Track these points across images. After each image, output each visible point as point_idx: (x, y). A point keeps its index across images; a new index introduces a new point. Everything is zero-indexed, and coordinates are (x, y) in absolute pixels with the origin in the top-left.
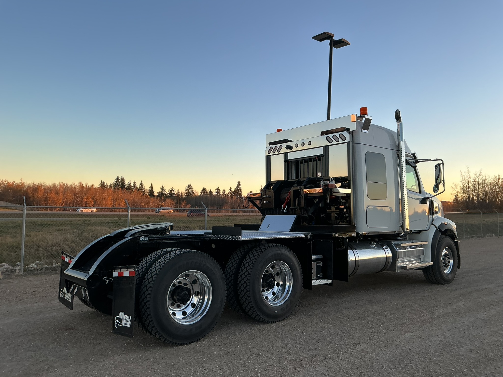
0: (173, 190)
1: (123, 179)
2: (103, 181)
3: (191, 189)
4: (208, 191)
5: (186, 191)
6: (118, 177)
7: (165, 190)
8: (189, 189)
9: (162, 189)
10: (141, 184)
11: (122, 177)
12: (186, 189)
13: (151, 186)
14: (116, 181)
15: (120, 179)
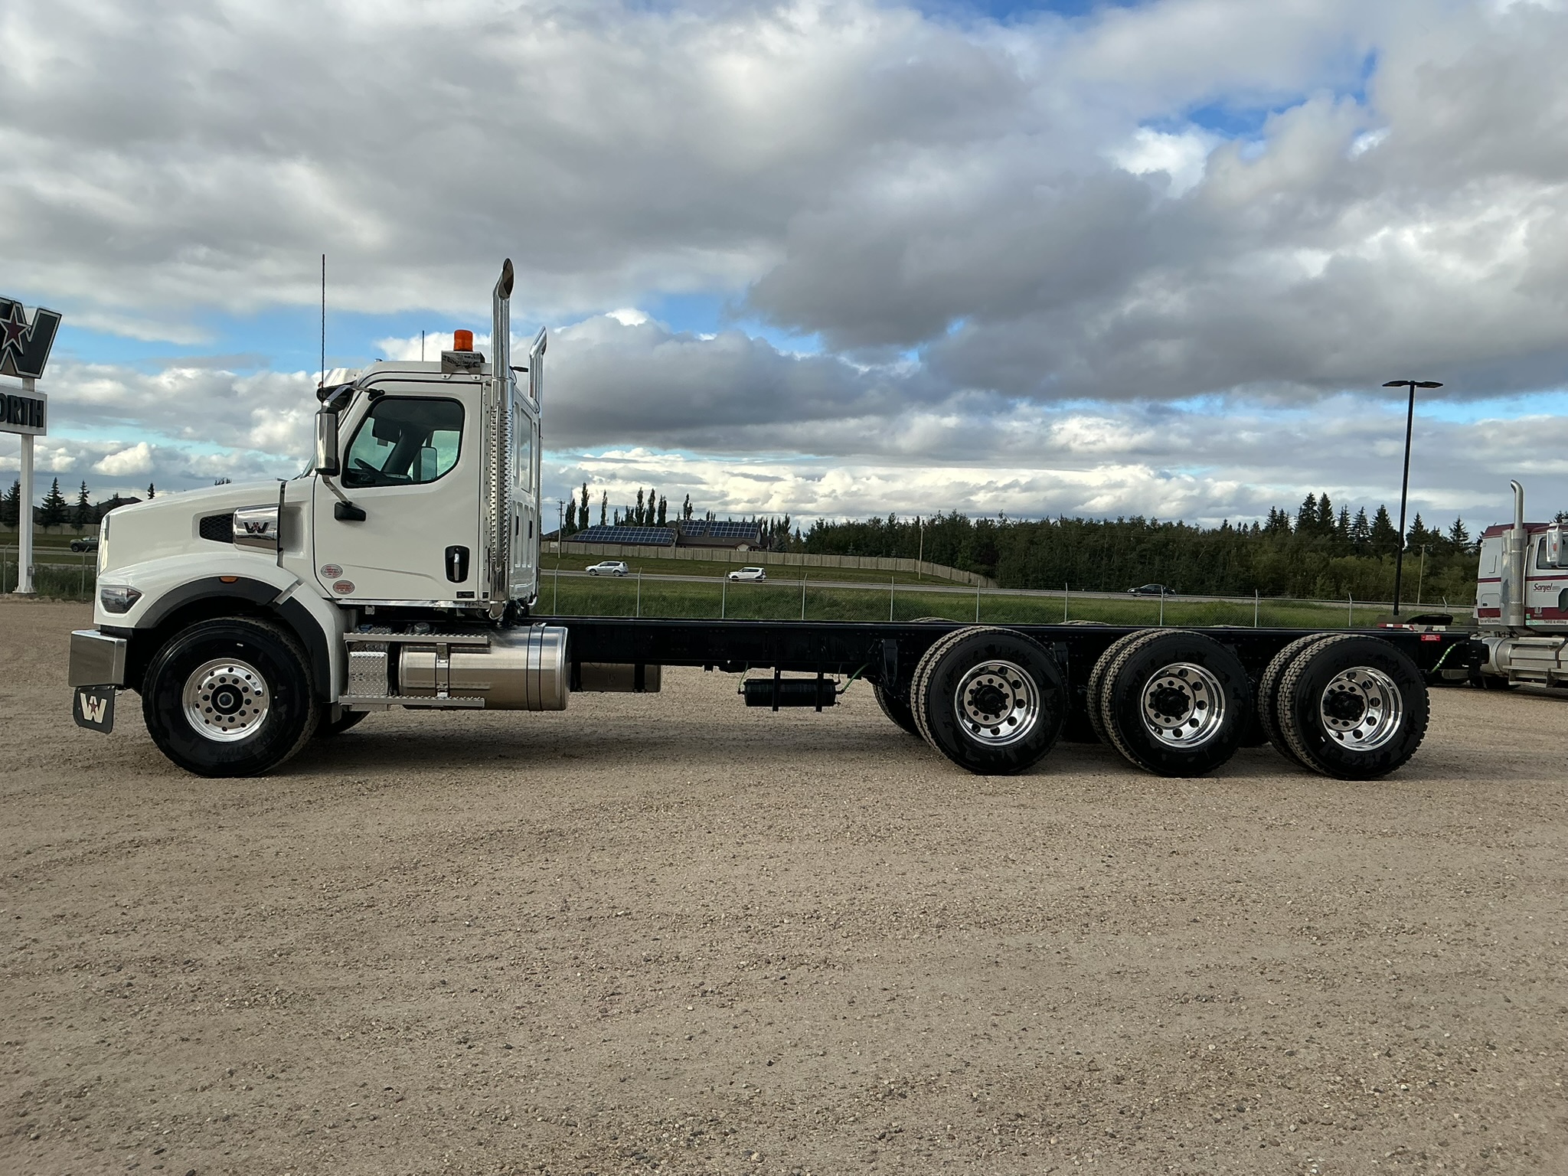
1: (1325, 501)
6: (1310, 496)
7: (1465, 535)
9: (1458, 530)
11: (1322, 496)
13: (1417, 520)
14: (1303, 507)
15: (1317, 501)
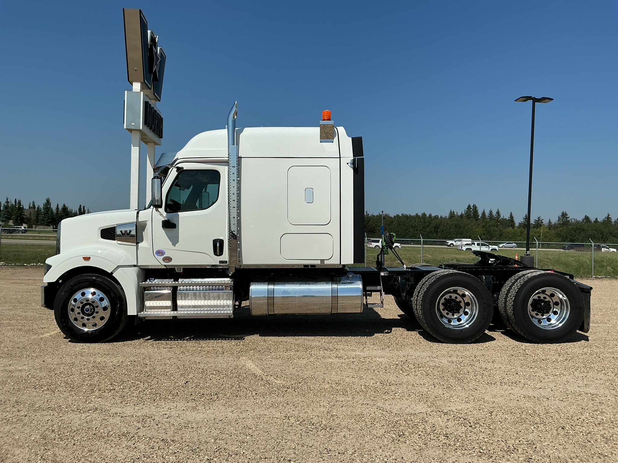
0: (540, 220)
1: (475, 207)
2: (452, 211)
3: (565, 217)
4: (593, 219)
5: (559, 221)
6: (469, 205)
8: (563, 218)
10: (498, 213)
11: (474, 205)
12: (559, 218)
13: (511, 215)
14: (467, 210)
15: (472, 207)
